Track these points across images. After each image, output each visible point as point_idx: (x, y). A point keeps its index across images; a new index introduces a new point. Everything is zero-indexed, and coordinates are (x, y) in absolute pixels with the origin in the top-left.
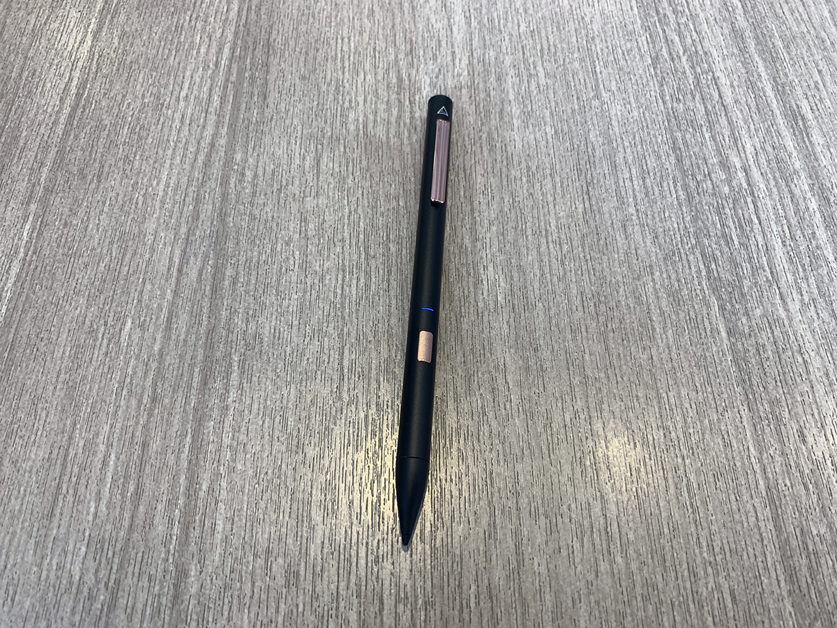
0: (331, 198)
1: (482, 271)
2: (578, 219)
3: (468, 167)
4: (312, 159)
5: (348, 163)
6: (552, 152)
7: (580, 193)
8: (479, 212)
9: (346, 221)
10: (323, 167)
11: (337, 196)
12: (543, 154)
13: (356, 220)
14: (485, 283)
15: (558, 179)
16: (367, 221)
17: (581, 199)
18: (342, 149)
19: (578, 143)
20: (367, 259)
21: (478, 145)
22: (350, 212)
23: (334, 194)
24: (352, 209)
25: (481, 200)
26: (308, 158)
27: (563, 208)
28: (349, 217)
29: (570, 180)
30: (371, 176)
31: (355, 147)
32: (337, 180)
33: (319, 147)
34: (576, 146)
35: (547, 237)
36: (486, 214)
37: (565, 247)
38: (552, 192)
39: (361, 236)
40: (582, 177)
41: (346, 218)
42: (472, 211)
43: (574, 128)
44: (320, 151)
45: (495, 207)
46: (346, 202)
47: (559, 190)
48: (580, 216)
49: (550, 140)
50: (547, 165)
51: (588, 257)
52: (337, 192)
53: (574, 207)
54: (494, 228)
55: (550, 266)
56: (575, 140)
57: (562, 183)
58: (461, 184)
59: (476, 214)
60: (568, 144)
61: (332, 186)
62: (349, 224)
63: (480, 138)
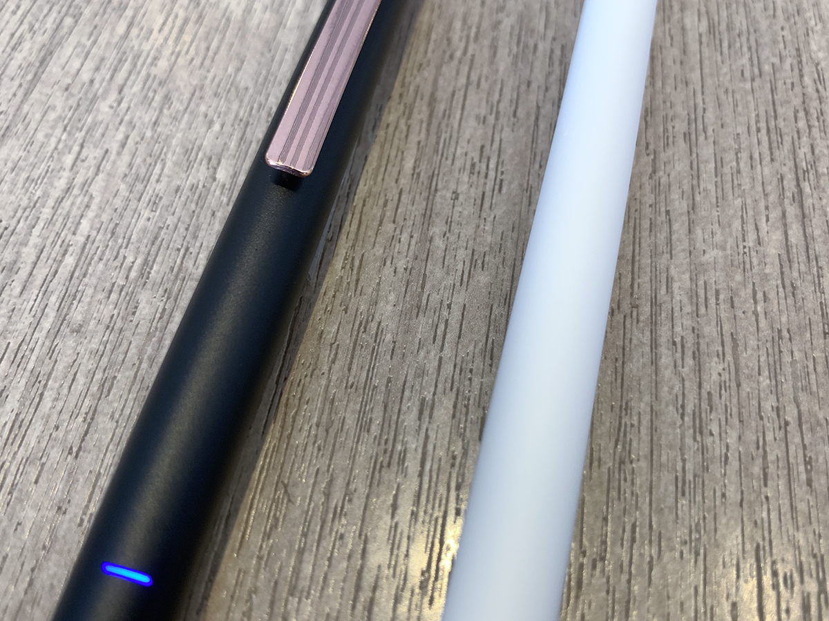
0: (35, 147)
1: (410, 419)
2: (765, 278)
3: (442, 95)
4: (37, 46)
5: (121, 61)
6: (695, 76)
7: (773, 198)
8: (449, 222)
9: (46, 212)
10: (54, 68)
11: (53, 141)
12: (671, 81)
13: (75, 212)
14: (412, 465)
15: (707, 151)
16: (105, 217)
17: (775, 214)
18: (121, 29)
19: (776, 60)
20: (55, 333)
21: (487, 42)
22: (68, 190)
23: (48, 136)
24: (79, 180)
25: (463, 188)
26: (26, 45)
27: (718, 238)
28: (60, 201)
29: (744, 156)
30: (167, 98)
31: (156, 28)
32: (73, 102)
33: (68, 21)
34: (767, 68)
35: (654, 323)
36: (468, 231)
37: (714, 369)
38: (686, 187)
39: (70, 260)
40: (783, 153)
41: (51, 202)
42: (427, 217)
43: (764, 25)
44: (65, 30)
45: (499, 212)
46: (68, 160)
47: (708, 182)
48: (772, 270)
49: (694, 46)
50: (679, 109)
51: (791, 414)
52: (58, 132)
53: (751, 237)
54: (482, 278)
55: (653, 429)
56: (766, 53)
57: (719, 163)
58: (414, 138)
59: (437, 229)
60: (745, 60)
61: (52, 116)
62: (50, 222)
63: (496, 25)
